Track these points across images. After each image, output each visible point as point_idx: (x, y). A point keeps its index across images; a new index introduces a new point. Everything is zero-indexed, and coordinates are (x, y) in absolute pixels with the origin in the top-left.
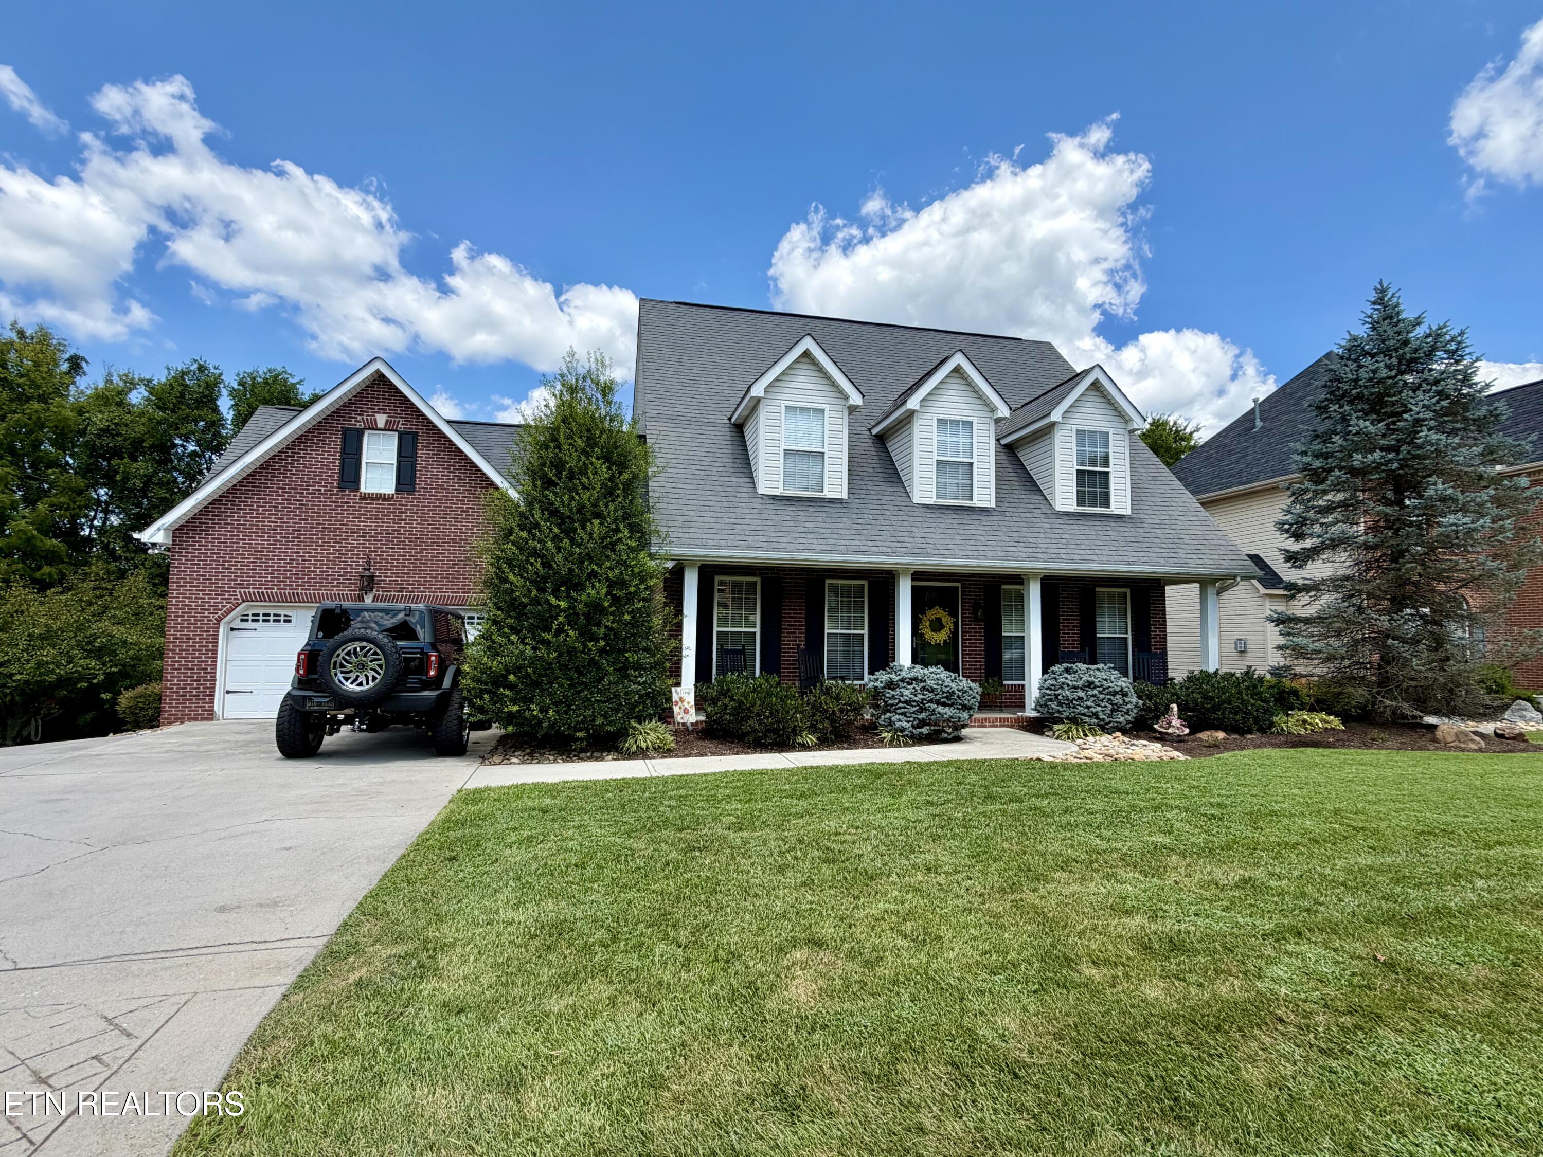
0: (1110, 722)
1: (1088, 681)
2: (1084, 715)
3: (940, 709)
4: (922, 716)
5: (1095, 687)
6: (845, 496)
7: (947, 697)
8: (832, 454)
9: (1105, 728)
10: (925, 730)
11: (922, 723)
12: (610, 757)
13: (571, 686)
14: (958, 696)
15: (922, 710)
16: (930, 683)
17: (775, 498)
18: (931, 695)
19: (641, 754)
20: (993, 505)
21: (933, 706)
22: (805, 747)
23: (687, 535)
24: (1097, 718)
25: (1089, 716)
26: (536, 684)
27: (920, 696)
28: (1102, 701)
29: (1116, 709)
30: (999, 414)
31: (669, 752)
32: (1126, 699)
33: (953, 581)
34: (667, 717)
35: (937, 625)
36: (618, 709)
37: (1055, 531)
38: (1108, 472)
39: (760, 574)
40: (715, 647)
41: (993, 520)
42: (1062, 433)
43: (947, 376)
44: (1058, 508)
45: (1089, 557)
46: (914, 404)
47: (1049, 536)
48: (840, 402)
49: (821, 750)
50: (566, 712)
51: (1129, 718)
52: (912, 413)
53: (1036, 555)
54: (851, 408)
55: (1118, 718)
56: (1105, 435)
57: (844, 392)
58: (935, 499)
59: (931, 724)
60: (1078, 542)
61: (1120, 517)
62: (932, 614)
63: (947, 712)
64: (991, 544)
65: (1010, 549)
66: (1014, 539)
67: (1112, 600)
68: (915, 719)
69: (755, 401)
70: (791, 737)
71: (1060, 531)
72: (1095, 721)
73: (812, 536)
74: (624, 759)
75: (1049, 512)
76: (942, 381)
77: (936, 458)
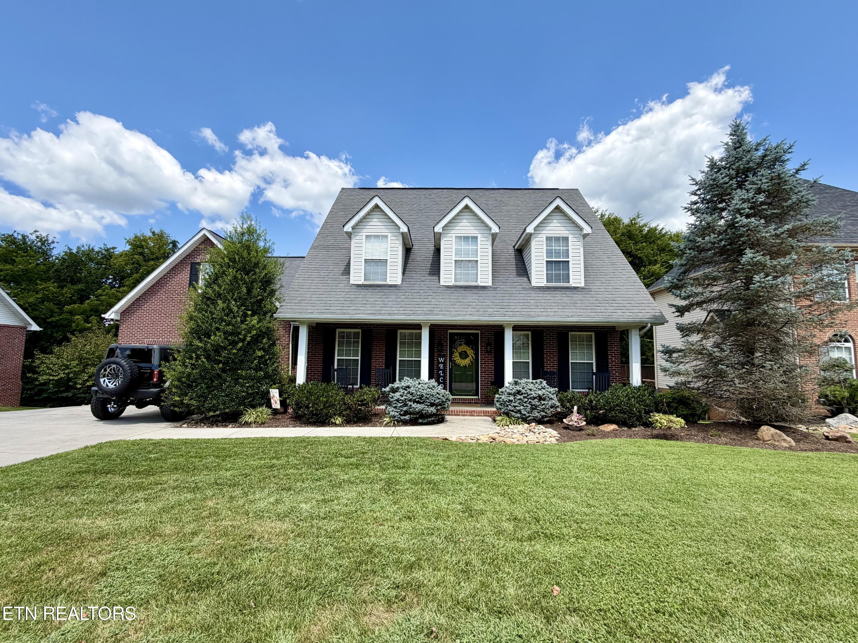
0: (529, 416)
1: (516, 390)
2: (512, 411)
3: (414, 405)
4: (405, 409)
5: (522, 394)
6: (399, 282)
7: (420, 398)
8: (392, 260)
9: (525, 420)
10: (407, 417)
11: (406, 413)
12: (231, 426)
13: (207, 388)
14: (426, 398)
15: (406, 405)
16: (412, 390)
17: (358, 286)
18: (411, 397)
19: (247, 424)
20: (490, 284)
21: (410, 403)
22: (335, 425)
23: (298, 307)
24: (521, 413)
25: (515, 412)
26: (189, 386)
27: (404, 397)
28: (525, 402)
29: (534, 408)
30: (493, 231)
31: (262, 424)
32: (543, 402)
33: (475, 329)
34: (269, 405)
35: (464, 355)
36: (232, 400)
37: (525, 298)
38: (568, 261)
39: (360, 328)
40: (336, 367)
41: (490, 293)
42: (537, 239)
43: (461, 211)
44: (534, 284)
45: (541, 313)
46: (438, 229)
47: (520, 301)
48: (397, 231)
49: (344, 426)
50: (204, 402)
51: (544, 414)
52: (440, 234)
53: (505, 313)
54: (403, 234)
55: (536, 414)
56: (566, 239)
57: (397, 226)
58: (453, 282)
59: (410, 414)
60: (538, 304)
61: (575, 288)
62: (460, 349)
63: (418, 407)
64: (478, 307)
65: (489, 310)
66: (495, 304)
67: (581, 339)
68: (401, 410)
69: (349, 235)
70: (327, 419)
71: (529, 298)
72: (519, 415)
73: (368, 306)
74: (239, 427)
75: (527, 287)
76: (458, 215)
77: (454, 259)
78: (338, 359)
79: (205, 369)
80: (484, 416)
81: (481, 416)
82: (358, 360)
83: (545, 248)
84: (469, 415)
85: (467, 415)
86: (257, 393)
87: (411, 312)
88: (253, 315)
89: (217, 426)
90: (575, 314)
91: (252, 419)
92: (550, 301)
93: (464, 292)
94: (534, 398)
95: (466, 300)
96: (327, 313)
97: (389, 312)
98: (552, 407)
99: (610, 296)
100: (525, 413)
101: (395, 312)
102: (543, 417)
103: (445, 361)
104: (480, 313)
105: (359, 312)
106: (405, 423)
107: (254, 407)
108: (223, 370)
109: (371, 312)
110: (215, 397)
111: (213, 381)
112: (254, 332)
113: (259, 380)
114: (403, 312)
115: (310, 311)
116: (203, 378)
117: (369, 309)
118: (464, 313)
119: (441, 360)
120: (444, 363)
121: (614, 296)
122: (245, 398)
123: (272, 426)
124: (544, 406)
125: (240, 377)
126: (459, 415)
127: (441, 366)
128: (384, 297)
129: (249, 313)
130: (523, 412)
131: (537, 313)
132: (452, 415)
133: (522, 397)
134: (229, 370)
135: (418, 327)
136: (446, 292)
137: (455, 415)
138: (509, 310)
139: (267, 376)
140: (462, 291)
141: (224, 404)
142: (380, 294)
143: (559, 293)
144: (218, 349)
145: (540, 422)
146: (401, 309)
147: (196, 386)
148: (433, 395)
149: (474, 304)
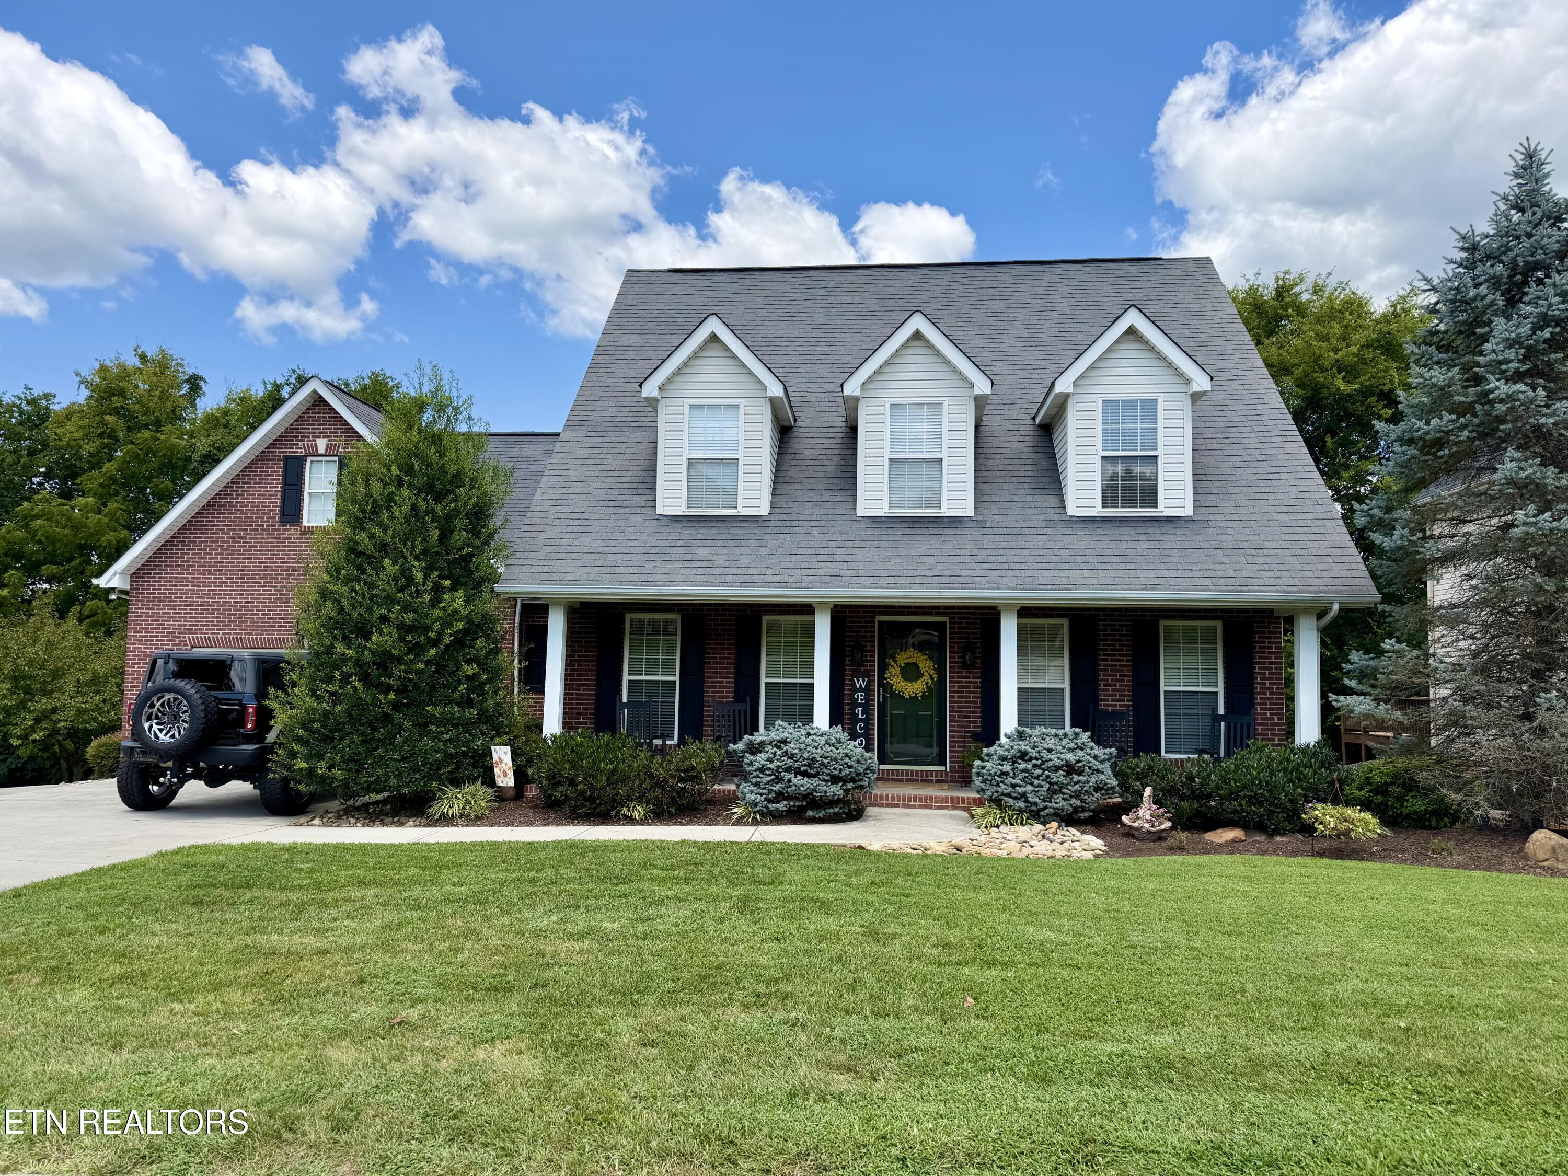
0: (1045, 808)
1: (1020, 751)
2: (1009, 795)
3: (797, 780)
4: (777, 787)
5: (1031, 759)
6: (764, 510)
7: (809, 765)
8: (749, 460)
9: (1036, 815)
10: (782, 806)
11: (780, 796)
12: (411, 823)
13: (364, 742)
14: (823, 764)
15: (779, 780)
16: (792, 747)
17: (675, 518)
18: (789, 762)
19: (446, 820)
20: (970, 512)
21: (787, 776)
22: (630, 821)
23: (546, 569)
24: (1026, 801)
25: (1015, 798)
26: (327, 739)
27: (776, 763)
28: (1037, 778)
29: (1055, 790)
30: (977, 392)
31: (477, 820)
32: (1076, 778)
33: (938, 614)
34: (489, 780)
35: (910, 672)
36: (416, 769)
37: (1049, 545)
38: (1156, 457)
39: (679, 611)
40: (625, 699)
41: (970, 534)
42: (1081, 406)
43: (904, 346)
44: (1073, 510)
45: (1083, 581)
46: (852, 388)
47: (1036, 552)
48: (760, 394)
49: (649, 824)
50: (358, 771)
51: (1078, 803)
52: (856, 399)
53: (1000, 580)
54: (772, 400)
55: (1059, 802)
56: (1152, 404)
57: (759, 381)
58: (886, 509)
59: (789, 798)
60: (1079, 559)
61: (1170, 520)
62: (904, 658)
63: (803, 784)
64: (939, 566)
65: (964, 573)
66: (979, 559)
67: (1190, 637)
68: (770, 791)
69: (653, 403)
70: (614, 808)
71: (1058, 545)
72: (1022, 804)
73: (698, 564)
74: (428, 825)
75: (1057, 518)
76: (897, 354)
77: (888, 455)
78: (630, 682)
79: (359, 704)
80: (954, 808)
81: (946, 808)
82: (674, 682)
83: (1100, 427)
84: (920, 807)
85: (914, 806)
86: (465, 754)
87: (792, 579)
88: (453, 589)
89: (384, 824)
90: (1162, 581)
91: (456, 810)
92: (1107, 552)
93: (908, 531)
94: (1057, 769)
95: (913, 552)
96: (610, 582)
97: (743, 578)
98: (1097, 789)
99: (1251, 538)
100: (1036, 800)
101: (756, 578)
102: (1076, 810)
103: (868, 685)
104: (944, 580)
105: (678, 578)
106: (778, 818)
107: (457, 783)
108: (396, 706)
109: (704, 579)
110: (380, 761)
111: (375, 729)
112: (461, 625)
113: (467, 726)
114: (773, 578)
115: (571, 577)
116: (355, 721)
117: (700, 571)
118: (909, 580)
119: (860, 683)
120: (868, 691)
121: (1262, 537)
122: (439, 765)
123: (498, 824)
124: (1077, 787)
125: (430, 720)
126: (897, 806)
127: (860, 696)
128: (731, 543)
129: (447, 583)
130: (1032, 798)
131: (1072, 580)
132: (881, 805)
133: (1030, 766)
134: (408, 705)
135: (807, 609)
136: (869, 531)
137: (888, 805)
138: (1010, 573)
139: (485, 718)
140: (902, 528)
141: (399, 776)
142: (723, 537)
143: (1131, 531)
144: (384, 661)
145: (1070, 820)
146: (769, 572)
147: (341, 739)
148: (836, 760)
149: (932, 559)
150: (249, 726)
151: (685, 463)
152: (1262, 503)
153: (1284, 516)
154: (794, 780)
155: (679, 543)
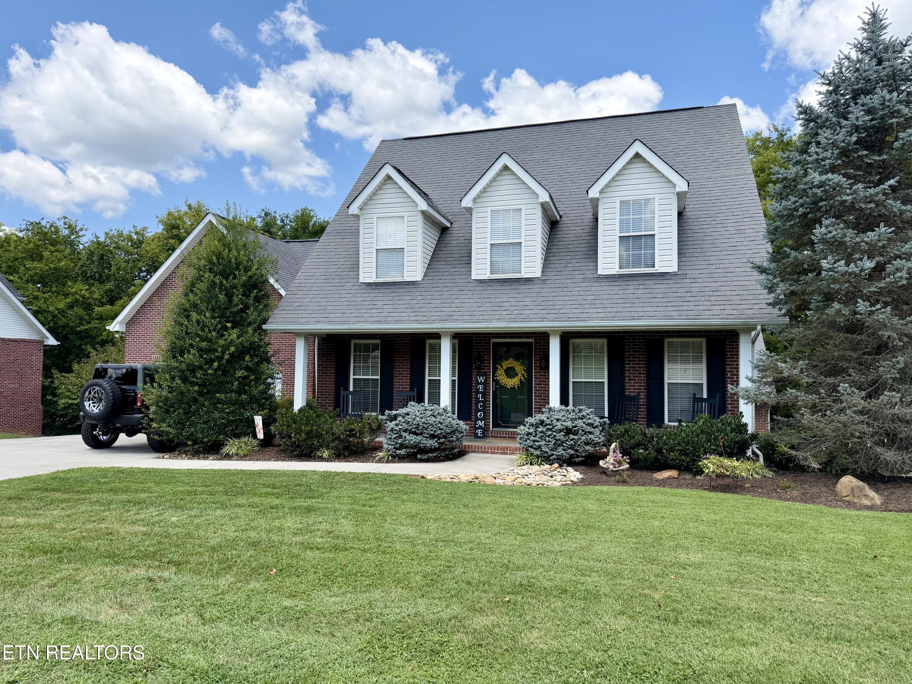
0: (553, 455)
1: (540, 420)
2: (532, 447)
4: (400, 441)
5: (546, 425)
6: (419, 277)
7: (417, 428)
8: (410, 249)
9: (547, 459)
10: (402, 452)
11: (402, 446)
12: (211, 458)
13: (184, 413)
14: (424, 427)
15: (400, 436)
16: (410, 418)
17: (369, 284)
18: (407, 426)
19: (228, 457)
20: (538, 275)
21: (404, 434)
22: (321, 459)
24: (541, 451)
25: (535, 449)
26: (167, 411)
27: (400, 427)
28: (549, 436)
29: (558, 444)
30: (541, 200)
31: (244, 457)
32: (572, 436)
33: (527, 337)
34: (254, 434)
35: (510, 373)
36: (210, 428)
37: (581, 293)
38: (654, 235)
39: (380, 338)
40: (351, 389)
41: (535, 288)
43: (497, 175)
44: (601, 271)
45: (595, 315)
46: (467, 202)
47: (573, 298)
48: (414, 209)
49: (331, 461)
50: (183, 429)
51: (572, 452)
52: (470, 209)
53: (545, 316)
54: (423, 212)
55: (560, 451)
56: (651, 202)
57: (414, 202)
58: (488, 275)
59: (406, 447)
60: (597, 302)
61: (662, 275)
62: (506, 364)
63: (411, 439)
64: (512, 308)
65: (525, 312)
66: (537, 303)
67: (685, 348)
68: (396, 443)
69: (356, 218)
70: (312, 452)
71: (587, 293)
72: (538, 452)
73: (375, 311)
74: (220, 459)
75: (591, 276)
76: (494, 180)
77: (490, 242)
78: (354, 379)
82: (377, 380)
83: (618, 217)
85: (497, 453)
86: (241, 420)
87: (425, 318)
88: (233, 328)
89: (199, 459)
90: (645, 314)
91: (233, 451)
92: (617, 296)
93: (499, 288)
94: (561, 431)
95: (498, 300)
96: (325, 322)
97: (397, 319)
98: (586, 444)
99: (713, 284)
100: (547, 450)
101: (404, 318)
102: (572, 456)
103: (486, 380)
104: (512, 317)
105: (362, 319)
106: (402, 459)
107: (238, 436)
108: (201, 394)
109: (376, 319)
110: (193, 424)
111: (190, 406)
112: (232, 349)
113: (243, 405)
114: (414, 318)
115: (305, 320)
116: (180, 402)
117: (375, 315)
118: (492, 317)
119: (481, 379)
120: (486, 384)
121: (720, 284)
122: (225, 426)
123: (253, 460)
124: (572, 442)
125: (219, 401)
127: (481, 387)
128: (397, 298)
129: (229, 325)
130: (544, 449)
131: (588, 315)
133: (544, 430)
134: (208, 393)
135: (437, 336)
136: (477, 288)
138: (553, 311)
139: (253, 400)
140: (497, 286)
141: (202, 432)
142: (393, 294)
143: (635, 283)
144: (193, 370)
145: (570, 462)
146: (413, 314)
147: (175, 411)
148: (432, 425)
149: (509, 304)
150: (139, 404)
151: (375, 252)
152: (726, 261)
153: (738, 270)
154: (408, 437)
155: (368, 299)
